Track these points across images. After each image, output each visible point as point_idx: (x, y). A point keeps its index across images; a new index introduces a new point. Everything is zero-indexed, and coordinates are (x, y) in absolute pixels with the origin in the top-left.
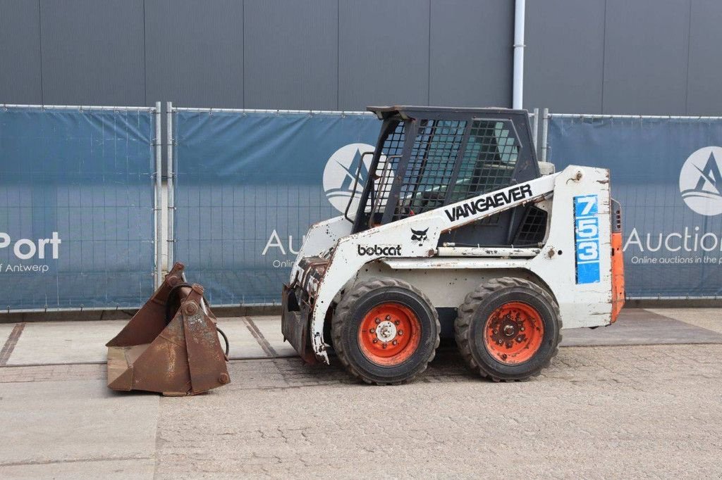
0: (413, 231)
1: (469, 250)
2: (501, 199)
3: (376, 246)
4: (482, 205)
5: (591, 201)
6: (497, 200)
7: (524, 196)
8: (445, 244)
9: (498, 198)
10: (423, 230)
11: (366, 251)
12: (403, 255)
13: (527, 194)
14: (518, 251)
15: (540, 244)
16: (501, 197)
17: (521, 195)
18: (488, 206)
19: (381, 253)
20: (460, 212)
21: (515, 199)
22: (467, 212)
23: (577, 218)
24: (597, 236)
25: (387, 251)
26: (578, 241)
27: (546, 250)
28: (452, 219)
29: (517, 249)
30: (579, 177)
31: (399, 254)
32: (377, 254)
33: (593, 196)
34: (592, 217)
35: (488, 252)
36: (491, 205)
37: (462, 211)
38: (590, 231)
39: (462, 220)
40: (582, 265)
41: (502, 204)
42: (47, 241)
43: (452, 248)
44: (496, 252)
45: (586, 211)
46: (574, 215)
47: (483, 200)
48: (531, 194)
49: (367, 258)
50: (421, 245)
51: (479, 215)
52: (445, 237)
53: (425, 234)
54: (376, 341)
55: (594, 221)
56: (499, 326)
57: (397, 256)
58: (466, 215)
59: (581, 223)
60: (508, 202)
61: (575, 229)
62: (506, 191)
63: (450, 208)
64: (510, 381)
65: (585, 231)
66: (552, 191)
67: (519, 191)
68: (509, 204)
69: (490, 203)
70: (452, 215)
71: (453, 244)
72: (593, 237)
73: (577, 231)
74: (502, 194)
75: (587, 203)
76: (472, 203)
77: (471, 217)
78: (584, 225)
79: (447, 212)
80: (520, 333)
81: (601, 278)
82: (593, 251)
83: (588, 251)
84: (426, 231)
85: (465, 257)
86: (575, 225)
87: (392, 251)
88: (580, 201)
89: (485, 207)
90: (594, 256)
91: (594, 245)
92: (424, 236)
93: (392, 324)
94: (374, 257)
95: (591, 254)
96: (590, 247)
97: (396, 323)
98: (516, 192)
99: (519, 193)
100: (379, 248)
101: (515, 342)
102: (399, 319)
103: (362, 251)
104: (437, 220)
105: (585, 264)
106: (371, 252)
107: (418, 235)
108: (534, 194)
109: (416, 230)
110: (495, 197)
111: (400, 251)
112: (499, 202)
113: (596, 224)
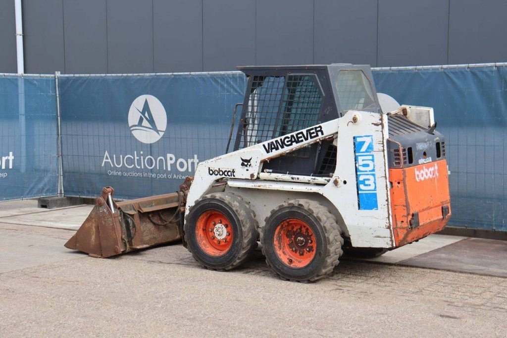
0: (242, 159)
1: (280, 176)
2: (301, 137)
3: (219, 169)
4: (288, 142)
5: (368, 141)
6: (298, 138)
7: (317, 135)
8: (265, 171)
9: (299, 136)
10: (248, 159)
11: (213, 173)
12: (236, 177)
13: (320, 133)
14: (314, 179)
15: (331, 174)
16: (301, 135)
17: (315, 134)
18: (292, 142)
19: (222, 175)
20: (273, 147)
21: (311, 137)
22: (277, 146)
23: (357, 154)
24: (373, 170)
25: (226, 173)
26: (358, 173)
27: (332, 180)
28: (268, 152)
29: (314, 177)
30: (355, 120)
31: (234, 176)
32: (220, 175)
33: (369, 136)
34: (369, 154)
35: (293, 178)
36: (294, 142)
37: (274, 145)
38: (367, 165)
39: (274, 153)
40: (362, 194)
41: (302, 141)
43: (269, 174)
44: (298, 179)
45: (364, 148)
46: (355, 152)
47: (288, 138)
48: (322, 134)
49: (214, 177)
50: (247, 170)
51: (287, 149)
52: (266, 165)
53: (250, 162)
54: (214, 238)
55: (371, 158)
56: (293, 237)
57: (233, 177)
58: (277, 149)
59: (360, 159)
60: (306, 139)
61: (356, 163)
62: (304, 131)
63: (266, 143)
64: (293, 281)
65: (364, 165)
66: (337, 133)
67: (314, 131)
68: (307, 141)
69: (293, 140)
70: (267, 149)
71: (271, 171)
72: (370, 171)
73: (357, 165)
74: (302, 133)
75: (364, 142)
76: (281, 140)
77: (281, 151)
78: (363, 160)
79: (264, 146)
80: (309, 245)
82: (371, 182)
83: (367, 182)
84: (250, 159)
85: (276, 181)
86: (356, 160)
87: (229, 174)
88: (359, 140)
89: (290, 143)
90: (372, 187)
91: (371, 177)
92: (249, 164)
93: (223, 226)
94: (219, 177)
95: (370, 185)
96: (368, 180)
97: (226, 226)
98: (311, 131)
99: (313, 133)
100: (221, 171)
101: (306, 252)
102: (228, 223)
103: (211, 172)
104: (257, 152)
105: (365, 193)
106: (216, 173)
107: (246, 163)
108: (325, 134)
109: (244, 158)
110: (297, 135)
111: (234, 174)
112: (300, 139)
113: (373, 160)
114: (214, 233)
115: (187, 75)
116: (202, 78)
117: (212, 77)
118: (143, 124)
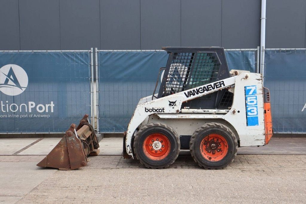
0: (170, 102)
1: (196, 110)
2: (210, 88)
3: (153, 108)
4: (201, 90)
5: (253, 89)
6: (208, 88)
7: (221, 86)
8: (185, 108)
9: (209, 87)
10: (174, 101)
11: (148, 111)
12: (165, 112)
13: (222, 85)
14: (219, 111)
15: (229, 108)
16: (210, 86)
17: (219, 86)
18: (204, 91)
19: (155, 111)
20: (191, 94)
21: (217, 88)
22: (194, 93)
23: (246, 96)
24: (256, 104)
25: (158, 111)
26: (247, 106)
27: (232, 110)
28: (187, 97)
29: (218, 110)
30: (247, 77)
31: (164, 112)
32: (153, 111)
33: (254, 86)
34: (254, 95)
35: (204, 111)
36: (205, 90)
37: (192, 93)
38: (253, 102)
39: (192, 97)
40: (249, 117)
41: (211, 90)
42: (49, 105)
43: (188, 109)
44: (208, 111)
45: (251, 93)
46: (245, 95)
47: (202, 88)
48: (224, 85)
49: (149, 113)
50: (173, 108)
51: (200, 95)
52: (184, 105)
53: (175, 103)
54: (152, 149)
55: (255, 97)
56: (208, 144)
57: (163, 112)
58: (194, 95)
59: (248, 98)
60: (214, 89)
61: (246, 101)
62: (212, 84)
63: (186, 92)
64: (212, 169)
65: (251, 102)
66: (234, 84)
67: (219, 84)
68: (214, 90)
69: (205, 89)
70: (187, 95)
71: (189, 107)
72: (254, 105)
73: (247, 102)
74: (211, 85)
75: (251, 89)
76: (197, 89)
77: (196, 96)
78: (250, 99)
79: (185, 93)
80: (219, 148)
81: (259, 123)
82: (255, 111)
83: (252, 111)
84: (176, 102)
85: (194, 113)
86: (246, 99)
87: (160, 111)
88: (248, 88)
89: (202, 91)
90: (256, 113)
91: (255, 108)
92: (175, 104)
93: (160, 142)
94: (152, 113)
95: (254, 112)
96: (253, 109)
97: (161, 142)
98: (217, 84)
99: (219, 85)
100: (154, 109)
101: (217, 152)
102: (163, 140)
103: (147, 110)
104: (181, 97)
105: (251, 117)
106: (151, 111)
107: (172, 104)
108: (226, 85)
109: (171, 101)
110: (207, 86)
111: (164, 110)
112: (209, 89)
113: (256, 99)
114: (153, 147)
115: (45, 52)
116: (57, 54)
117: (65, 54)
118: (9, 83)
